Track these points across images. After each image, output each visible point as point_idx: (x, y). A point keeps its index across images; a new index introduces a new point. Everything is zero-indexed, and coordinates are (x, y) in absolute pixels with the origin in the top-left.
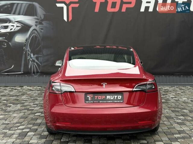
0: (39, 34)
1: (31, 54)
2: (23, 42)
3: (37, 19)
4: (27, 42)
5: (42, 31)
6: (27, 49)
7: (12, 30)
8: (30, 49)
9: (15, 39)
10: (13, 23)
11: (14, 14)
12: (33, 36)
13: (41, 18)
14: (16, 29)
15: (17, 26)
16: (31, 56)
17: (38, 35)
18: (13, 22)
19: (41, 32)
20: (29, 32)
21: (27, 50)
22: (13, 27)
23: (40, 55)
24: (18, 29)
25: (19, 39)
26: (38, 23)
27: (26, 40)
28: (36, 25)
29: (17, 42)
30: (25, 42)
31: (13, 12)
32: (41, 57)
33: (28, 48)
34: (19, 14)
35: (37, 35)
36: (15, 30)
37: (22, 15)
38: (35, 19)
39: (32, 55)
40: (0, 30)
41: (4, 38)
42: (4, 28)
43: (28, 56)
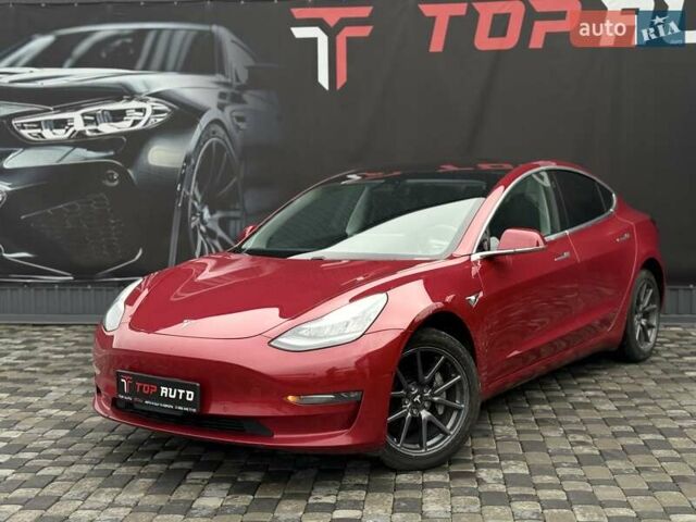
0: (230, 140)
1: (203, 208)
2: (177, 169)
3: (226, 85)
4: (188, 168)
5: (242, 125)
6: (189, 190)
7: (139, 126)
8: (200, 191)
9: (146, 158)
10: (142, 100)
11: (146, 68)
12: (211, 145)
13: (238, 80)
14: (152, 120)
15: (156, 112)
16: (202, 214)
17: (229, 143)
18: (143, 97)
19: (238, 128)
20: (198, 132)
21: (188, 197)
22: (140, 115)
23: (232, 214)
24: (159, 120)
25: (162, 155)
26: (228, 98)
27: (187, 160)
28: (221, 107)
29: (156, 167)
30: (184, 168)
31: (141, 63)
32: (235, 219)
33: (194, 189)
34: (163, 69)
35: (224, 140)
36: (149, 124)
37: (174, 70)
38: (219, 83)
39: (206, 212)
40: (97, 124)
41: (112, 153)
42: (111, 118)
43: (194, 215)
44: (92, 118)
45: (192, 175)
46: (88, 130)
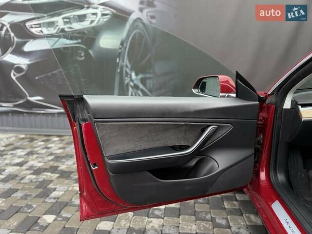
0: (146, 29)
1: (131, 72)
2: (115, 48)
4: (122, 49)
5: (154, 21)
6: (123, 61)
7: (94, 24)
8: (130, 61)
9: (99, 43)
10: (95, 8)
12: (135, 34)
14: (101, 20)
15: (103, 15)
16: (131, 76)
18: (95, 6)
19: (151, 22)
21: (123, 66)
22: (94, 17)
23: (148, 75)
24: (105, 20)
25: (108, 41)
26: (145, 4)
27: (122, 44)
28: (141, 10)
29: (104, 49)
30: (120, 48)
32: (150, 78)
33: (126, 61)
35: (142, 30)
36: (100, 22)
39: (133, 74)
40: (71, 24)
41: (80, 41)
42: (78, 20)
43: (126, 76)
44: (68, 20)
45: (125, 53)
46: (66, 28)
